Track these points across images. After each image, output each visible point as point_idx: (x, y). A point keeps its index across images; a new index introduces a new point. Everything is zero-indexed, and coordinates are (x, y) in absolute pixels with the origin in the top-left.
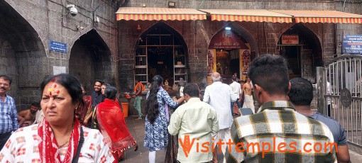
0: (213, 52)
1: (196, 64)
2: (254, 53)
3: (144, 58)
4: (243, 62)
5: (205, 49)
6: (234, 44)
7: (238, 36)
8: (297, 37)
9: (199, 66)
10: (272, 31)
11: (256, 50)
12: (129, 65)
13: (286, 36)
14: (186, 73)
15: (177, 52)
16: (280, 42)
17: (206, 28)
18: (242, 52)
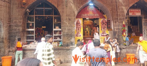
0: (81, 21)
1: (67, 28)
2: (109, 21)
3: (33, 24)
4: (102, 27)
5: (73, 18)
6: (95, 15)
7: (99, 10)
8: (140, 10)
9: (69, 30)
10: (122, 5)
11: (111, 19)
12: (18, 28)
13: (132, 10)
14: (62, 35)
15: (56, 20)
16: (128, 14)
17: (74, 3)
18: (101, 20)
